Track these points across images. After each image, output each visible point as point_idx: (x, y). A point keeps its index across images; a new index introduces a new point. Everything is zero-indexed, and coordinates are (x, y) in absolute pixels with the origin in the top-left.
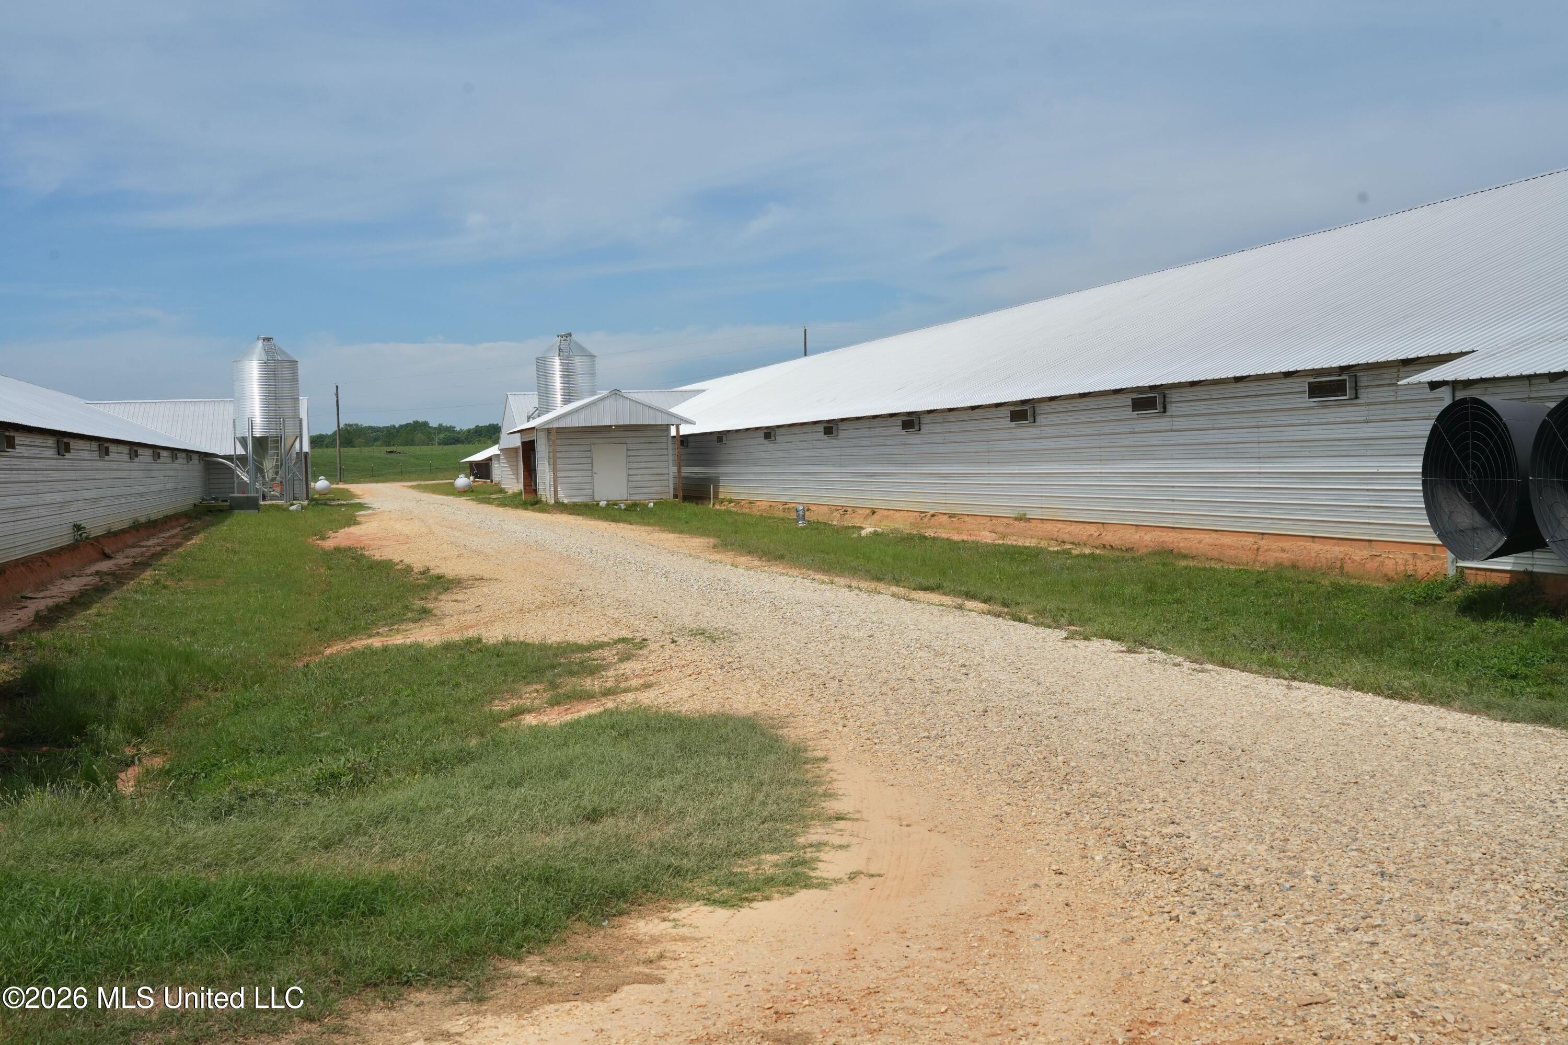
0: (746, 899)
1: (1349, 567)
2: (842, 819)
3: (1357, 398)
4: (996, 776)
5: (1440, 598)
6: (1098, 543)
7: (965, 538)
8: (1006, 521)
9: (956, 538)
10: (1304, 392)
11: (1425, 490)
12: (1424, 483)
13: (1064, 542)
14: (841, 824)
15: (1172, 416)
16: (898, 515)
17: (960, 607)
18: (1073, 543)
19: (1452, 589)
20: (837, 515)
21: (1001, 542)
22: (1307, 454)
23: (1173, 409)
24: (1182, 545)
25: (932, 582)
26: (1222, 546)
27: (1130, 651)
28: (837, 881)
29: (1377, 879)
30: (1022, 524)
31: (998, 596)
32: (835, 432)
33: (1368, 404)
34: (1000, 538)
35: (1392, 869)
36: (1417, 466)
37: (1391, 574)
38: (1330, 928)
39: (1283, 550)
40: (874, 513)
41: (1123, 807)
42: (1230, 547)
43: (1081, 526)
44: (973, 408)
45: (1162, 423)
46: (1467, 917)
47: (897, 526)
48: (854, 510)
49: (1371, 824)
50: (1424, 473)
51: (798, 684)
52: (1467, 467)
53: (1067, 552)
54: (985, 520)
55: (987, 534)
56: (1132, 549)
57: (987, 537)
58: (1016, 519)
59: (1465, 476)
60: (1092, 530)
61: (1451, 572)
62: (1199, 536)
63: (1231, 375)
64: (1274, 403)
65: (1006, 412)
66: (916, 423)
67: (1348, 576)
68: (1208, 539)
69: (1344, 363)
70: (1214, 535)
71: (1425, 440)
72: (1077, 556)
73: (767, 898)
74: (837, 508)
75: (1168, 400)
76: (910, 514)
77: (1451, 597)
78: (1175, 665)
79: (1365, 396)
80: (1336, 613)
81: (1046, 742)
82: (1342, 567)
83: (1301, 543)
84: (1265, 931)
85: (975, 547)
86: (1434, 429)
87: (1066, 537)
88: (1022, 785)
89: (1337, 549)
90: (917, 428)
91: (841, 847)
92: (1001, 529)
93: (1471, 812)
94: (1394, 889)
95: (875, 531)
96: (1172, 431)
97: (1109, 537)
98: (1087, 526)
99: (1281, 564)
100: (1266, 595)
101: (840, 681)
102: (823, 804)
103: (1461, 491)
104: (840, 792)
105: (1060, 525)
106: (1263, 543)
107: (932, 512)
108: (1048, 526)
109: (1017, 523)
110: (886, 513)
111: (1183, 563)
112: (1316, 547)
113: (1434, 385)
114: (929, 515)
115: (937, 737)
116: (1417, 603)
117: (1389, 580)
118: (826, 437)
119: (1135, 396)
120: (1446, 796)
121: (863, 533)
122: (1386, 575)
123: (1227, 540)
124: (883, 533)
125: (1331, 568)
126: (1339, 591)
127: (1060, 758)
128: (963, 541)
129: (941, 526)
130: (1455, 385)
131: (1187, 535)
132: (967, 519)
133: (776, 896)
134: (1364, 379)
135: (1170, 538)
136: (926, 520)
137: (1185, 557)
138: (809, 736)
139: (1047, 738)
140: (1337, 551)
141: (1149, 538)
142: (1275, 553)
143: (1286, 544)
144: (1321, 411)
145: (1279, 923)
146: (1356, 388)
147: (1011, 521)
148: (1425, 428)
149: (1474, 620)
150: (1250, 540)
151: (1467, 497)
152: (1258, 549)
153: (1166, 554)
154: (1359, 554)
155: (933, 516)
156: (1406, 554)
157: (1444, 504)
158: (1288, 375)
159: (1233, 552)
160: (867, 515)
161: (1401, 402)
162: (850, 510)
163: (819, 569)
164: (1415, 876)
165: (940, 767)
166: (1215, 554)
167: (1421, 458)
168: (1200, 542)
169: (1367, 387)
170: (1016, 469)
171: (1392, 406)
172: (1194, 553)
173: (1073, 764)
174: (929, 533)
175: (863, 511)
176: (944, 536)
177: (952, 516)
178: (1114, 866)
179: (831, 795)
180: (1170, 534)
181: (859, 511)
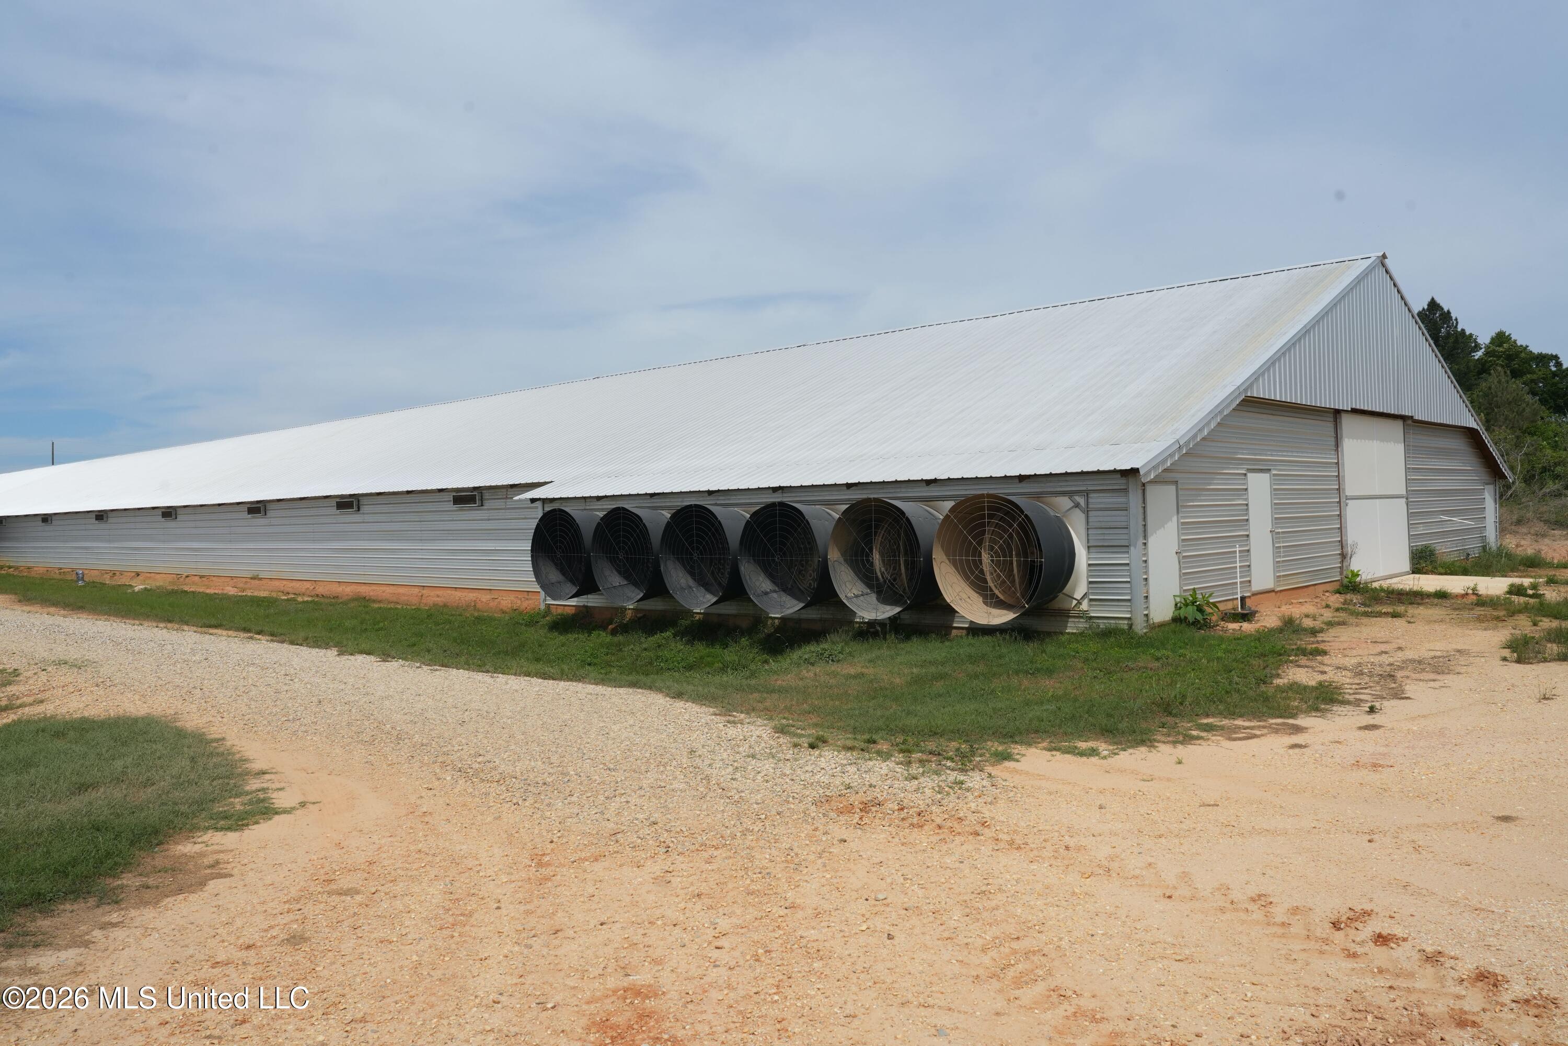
0: (243, 825)
1: (479, 606)
2: (266, 773)
3: (482, 505)
4: (350, 740)
5: (538, 622)
6: (313, 593)
7: (217, 592)
8: (244, 580)
9: (208, 591)
10: (450, 501)
11: (532, 560)
12: (532, 556)
13: (288, 593)
14: (267, 777)
15: (364, 514)
16: (158, 576)
17: (251, 638)
18: (295, 594)
19: (544, 617)
20: (107, 576)
21: (240, 594)
22: (452, 538)
23: (364, 509)
24: (371, 594)
25: (213, 622)
26: (399, 594)
27: (384, 661)
28: (293, 809)
29: (608, 772)
30: (257, 582)
31: (266, 628)
32: (105, 519)
33: (488, 510)
34: (240, 591)
35: (612, 766)
36: (528, 546)
37: (505, 609)
38: (602, 798)
39: (438, 596)
40: (138, 575)
41: (445, 749)
42: (404, 595)
43: (300, 583)
44: (220, 505)
45: (357, 517)
46: (663, 784)
47: (158, 584)
48: (121, 573)
49: (587, 745)
50: (532, 550)
51: (169, 693)
52: (557, 548)
53: (294, 600)
54: (228, 579)
55: (231, 588)
56: (337, 597)
57: (231, 591)
58: (251, 578)
59: (555, 553)
60: (308, 585)
61: (542, 607)
62: (384, 588)
63: (405, 489)
64: (430, 507)
65: (245, 508)
66: (173, 513)
67: (479, 611)
68: (389, 590)
69: (477, 485)
70: (392, 587)
71: (533, 531)
72: (300, 603)
73: (257, 823)
74: (107, 572)
75: (361, 503)
76: (168, 575)
77: (544, 621)
78: (417, 667)
79: (487, 504)
80: (482, 633)
81: (372, 717)
82: (475, 606)
83: (449, 592)
84: (570, 803)
85: (225, 598)
86: (538, 525)
87: (290, 590)
88: (371, 743)
89: (471, 594)
90: (174, 517)
91: (280, 789)
92: (241, 585)
93: (631, 734)
94: (620, 776)
95: (145, 588)
96: (364, 522)
97: (321, 590)
98: (305, 583)
99: (437, 604)
100: (437, 624)
101: (201, 689)
102: (247, 766)
103: (553, 561)
104: (251, 758)
105: (285, 582)
106: (425, 592)
107: (186, 574)
108: (277, 583)
109: (253, 581)
110: (149, 575)
111: (376, 606)
112: (458, 594)
113: (533, 500)
114: (184, 576)
115: (294, 720)
116: (526, 625)
117: (504, 612)
118: (97, 522)
119: (338, 500)
120: (616, 728)
121: (136, 589)
122: (502, 610)
123: (401, 590)
124: (151, 589)
125: (468, 606)
126: (479, 620)
127: (388, 726)
128: (215, 594)
129: (194, 583)
130: (545, 501)
131: (374, 587)
132: (214, 579)
133: (261, 821)
134: (486, 495)
135: (363, 590)
136: (182, 580)
137: (374, 601)
138: (201, 725)
139: (372, 715)
140: (472, 596)
141: (349, 590)
142: (432, 598)
143: (439, 592)
144: (460, 513)
145: (574, 799)
146: (482, 500)
147: (249, 580)
148: (533, 524)
149: (561, 633)
150: (416, 590)
151: (556, 565)
152: (422, 596)
153: (364, 601)
154: (485, 597)
155: (187, 577)
156: (512, 597)
157: (543, 568)
158: (441, 491)
159: (406, 598)
160: (133, 577)
161: (509, 509)
162: (118, 573)
163: (116, 616)
164: (625, 768)
165: (309, 738)
166: (394, 599)
167: (531, 541)
168: (384, 592)
169: (488, 499)
170: (251, 546)
171: (503, 511)
172: (380, 599)
173: (399, 729)
174: (186, 588)
175: (129, 574)
176: (201, 590)
177: (201, 577)
178: (460, 782)
179: (245, 760)
180: (363, 587)
181: (126, 574)
